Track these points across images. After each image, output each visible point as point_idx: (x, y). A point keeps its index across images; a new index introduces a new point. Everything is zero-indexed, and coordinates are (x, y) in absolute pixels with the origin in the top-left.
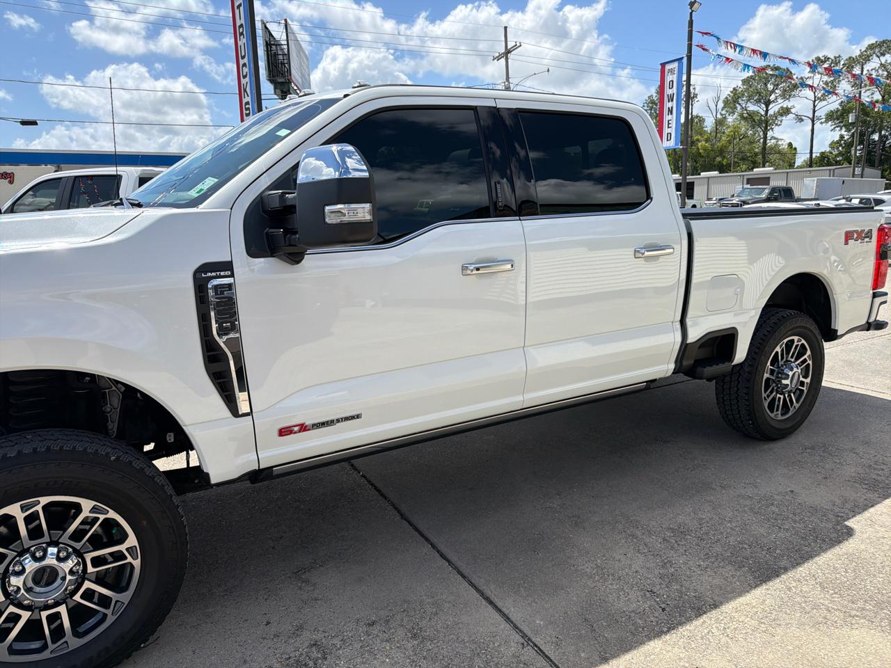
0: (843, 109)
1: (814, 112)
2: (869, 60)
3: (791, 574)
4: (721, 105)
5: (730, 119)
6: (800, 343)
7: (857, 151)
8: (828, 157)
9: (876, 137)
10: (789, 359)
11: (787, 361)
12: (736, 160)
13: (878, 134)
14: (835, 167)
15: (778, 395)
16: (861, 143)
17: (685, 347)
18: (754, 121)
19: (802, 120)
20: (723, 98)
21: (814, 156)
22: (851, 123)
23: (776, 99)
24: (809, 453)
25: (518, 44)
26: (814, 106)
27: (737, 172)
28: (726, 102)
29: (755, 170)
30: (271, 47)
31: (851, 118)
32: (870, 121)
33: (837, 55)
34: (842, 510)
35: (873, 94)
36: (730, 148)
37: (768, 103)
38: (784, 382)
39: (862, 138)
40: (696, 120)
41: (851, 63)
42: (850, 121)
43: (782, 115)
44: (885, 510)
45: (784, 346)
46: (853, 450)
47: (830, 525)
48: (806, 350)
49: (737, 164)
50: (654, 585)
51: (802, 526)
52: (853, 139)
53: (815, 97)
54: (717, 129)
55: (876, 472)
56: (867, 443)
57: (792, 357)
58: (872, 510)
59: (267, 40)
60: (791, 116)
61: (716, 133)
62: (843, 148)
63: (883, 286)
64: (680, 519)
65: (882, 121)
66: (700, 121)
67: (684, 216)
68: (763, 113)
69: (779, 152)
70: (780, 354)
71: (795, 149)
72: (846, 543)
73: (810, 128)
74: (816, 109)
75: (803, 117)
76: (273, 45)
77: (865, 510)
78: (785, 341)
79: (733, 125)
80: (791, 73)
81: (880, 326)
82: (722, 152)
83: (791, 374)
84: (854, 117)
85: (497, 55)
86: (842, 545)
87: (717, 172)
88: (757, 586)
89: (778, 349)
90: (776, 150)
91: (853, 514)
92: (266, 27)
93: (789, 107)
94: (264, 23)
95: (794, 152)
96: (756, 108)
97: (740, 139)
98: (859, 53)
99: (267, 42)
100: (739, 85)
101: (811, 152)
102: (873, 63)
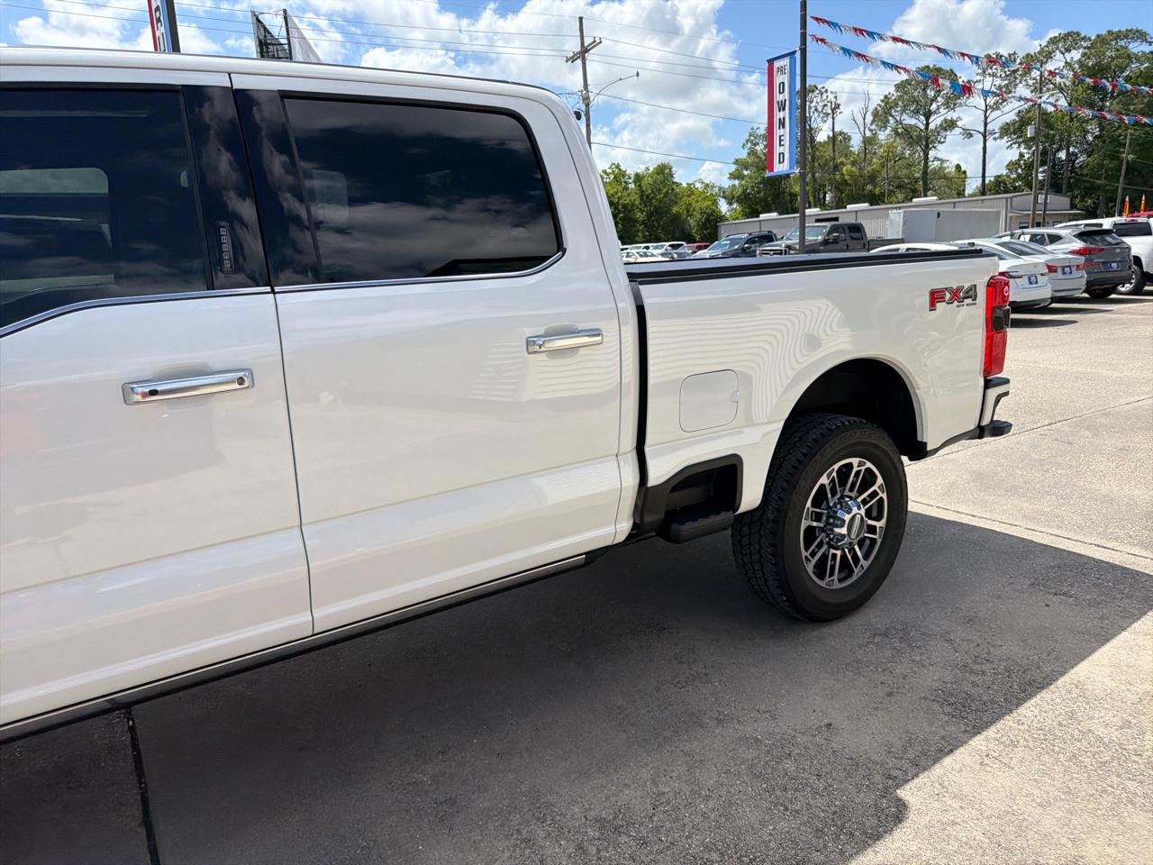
0: (1021, 121)
1: (986, 124)
2: (1051, 58)
4: (869, 118)
5: (882, 135)
6: (863, 468)
7: (1039, 174)
8: (1004, 182)
9: (1062, 155)
10: (847, 492)
11: (842, 497)
12: (891, 188)
13: (1065, 151)
14: (1011, 195)
15: (832, 551)
16: (1043, 163)
17: (645, 493)
18: (912, 137)
19: (971, 135)
20: (871, 109)
21: (987, 182)
22: (1031, 138)
23: (938, 109)
24: (877, 644)
25: (598, 41)
26: (986, 118)
27: (891, 203)
28: (876, 114)
29: (914, 200)
30: (268, 48)
31: (1030, 132)
32: (1054, 136)
33: (1012, 53)
34: (900, 763)
35: (1057, 101)
36: (884, 173)
37: (928, 115)
38: (838, 530)
39: (1045, 157)
40: (840, 138)
41: (1030, 62)
42: (1029, 136)
43: (946, 130)
44: (968, 761)
45: (834, 474)
46: (946, 637)
47: (869, 800)
48: (875, 477)
49: (891, 193)
51: (824, 801)
52: (1034, 158)
53: (986, 106)
54: (866, 149)
55: (973, 678)
56: (970, 621)
57: (851, 490)
58: (948, 761)
59: (261, 37)
60: (957, 131)
61: (866, 154)
62: (1022, 170)
63: (1001, 370)
65: (1070, 136)
66: (845, 139)
67: (632, 277)
68: (923, 127)
69: (945, 177)
70: (828, 488)
71: (965, 172)
72: (888, 840)
73: (982, 145)
74: (988, 120)
75: (972, 132)
76: (270, 44)
77: (937, 760)
78: (836, 467)
79: (887, 144)
80: (956, 75)
81: (999, 429)
82: (873, 178)
83: (847, 517)
84: (1033, 130)
85: (571, 54)
87: (866, 204)
89: (824, 480)
90: (940, 174)
91: (914, 770)
92: (258, 21)
93: (955, 119)
94: (255, 15)
95: (963, 176)
96: (913, 122)
97: (895, 162)
98: (1039, 49)
99: (260, 41)
100: (892, 92)
101: (984, 176)
102: (1056, 63)
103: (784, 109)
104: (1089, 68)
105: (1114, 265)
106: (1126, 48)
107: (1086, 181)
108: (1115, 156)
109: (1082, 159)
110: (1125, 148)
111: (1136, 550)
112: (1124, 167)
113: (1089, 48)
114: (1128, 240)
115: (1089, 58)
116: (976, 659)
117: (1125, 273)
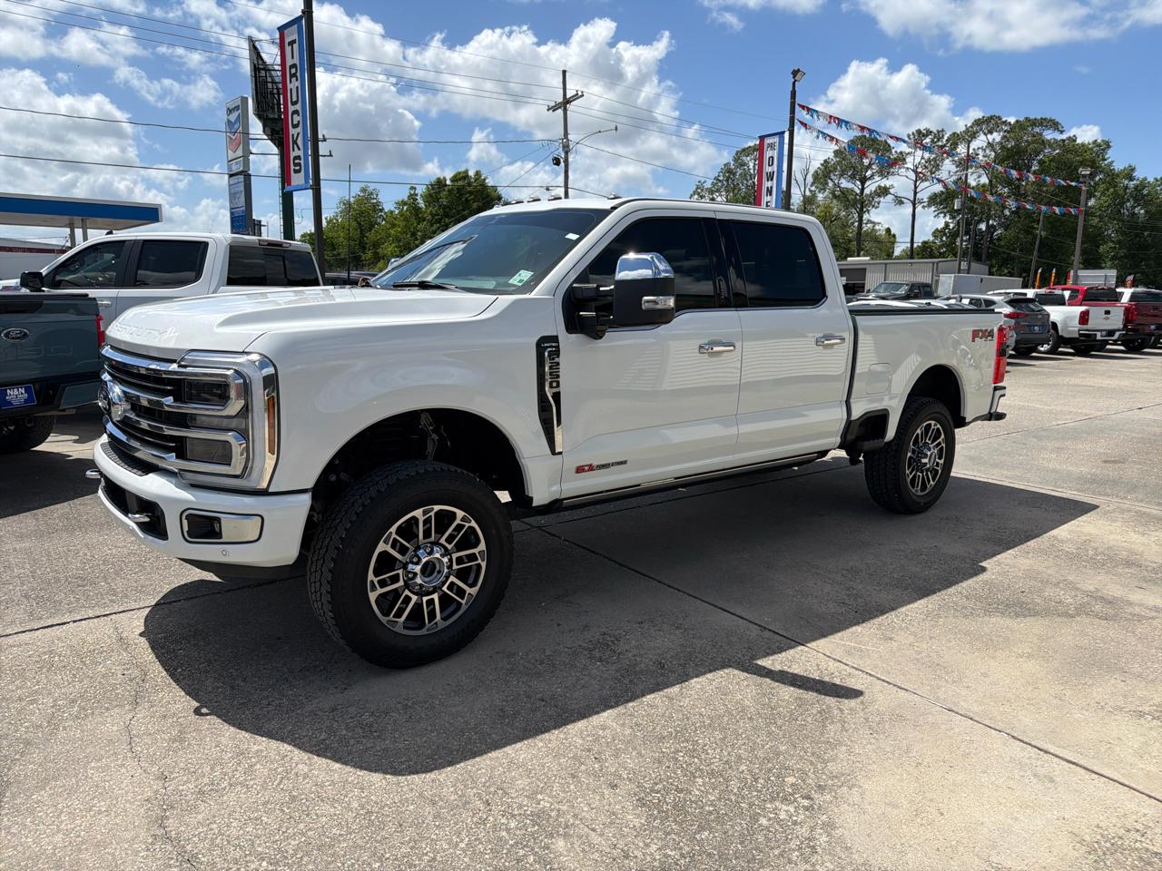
0: (948, 193)
1: (915, 193)
2: (975, 137)
3: (943, 592)
4: (810, 179)
5: (820, 196)
6: (936, 427)
7: (962, 242)
8: (930, 247)
9: (983, 226)
10: (927, 441)
11: (925, 443)
13: (985, 223)
14: (937, 260)
15: (918, 472)
16: (967, 233)
17: (849, 423)
18: (848, 200)
19: (902, 203)
20: (812, 171)
21: (915, 246)
22: (956, 210)
23: (873, 176)
25: (580, 94)
26: (916, 187)
28: (816, 176)
31: (957, 204)
32: (976, 209)
33: (940, 129)
34: (978, 557)
35: (979, 177)
37: (863, 180)
38: (924, 461)
39: (968, 227)
41: (956, 139)
42: (955, 208)
43: (879, 196)
45: (923, 429)
46: (980, 520)
47: (967, 566)
48: (941, 434)
50: (845, 599)
51: (946, 566)
52: (959, 227)
53: (916, 177)
54: (805, 208)
56: (991, 515)
57: (930, 439)
58: (998, 556)
59: (256, 63)
60: (890, 197)
62: (947, 238)
63: (1002, 381)
64: (851, 564)
65: (989, 209)
67: (851, 312)
68: (858, 192)
69: (876, 239)
70: (920, 436)
71: (894, 236)
72: (981, 575)
73: (911, 211)
74: (918, 190)
75: (902, 199)
76: (262, 69)
77: (993, 556)
78: (925, 424)
79: (824, 204)
80: (889, 146)
81: (1000, 416)
83: (929, 453)
84: (960, 204)
85: (553, 104)
86: (978, 577)
88: (920, 599)
89: (919, 431)
90: (872, 236)
91: (985, 559)
92: (255, 48)
93: (888, 186)
94: (252, 41)
95: (892, 239)
96: (850, 186)
97: (831, 222)
98: (964, 129)
99: (255, 66)
100: (831, 157)
101: (912, 242)
102: (980, 142)
103: (772, 179)
104: (1009, 149)
105: (1036, 328)
106: (1041, 134)
107: (1004, 253)
108: (1029, 231)
109: (999, 232)
110: (1038, 224)
111: (1075, 493)
112: (1037, 243)
113: (1008, 132)
114: (1048, 308)
115: (1008, 141)
116: (999, 528)
117: (1044, 336)
